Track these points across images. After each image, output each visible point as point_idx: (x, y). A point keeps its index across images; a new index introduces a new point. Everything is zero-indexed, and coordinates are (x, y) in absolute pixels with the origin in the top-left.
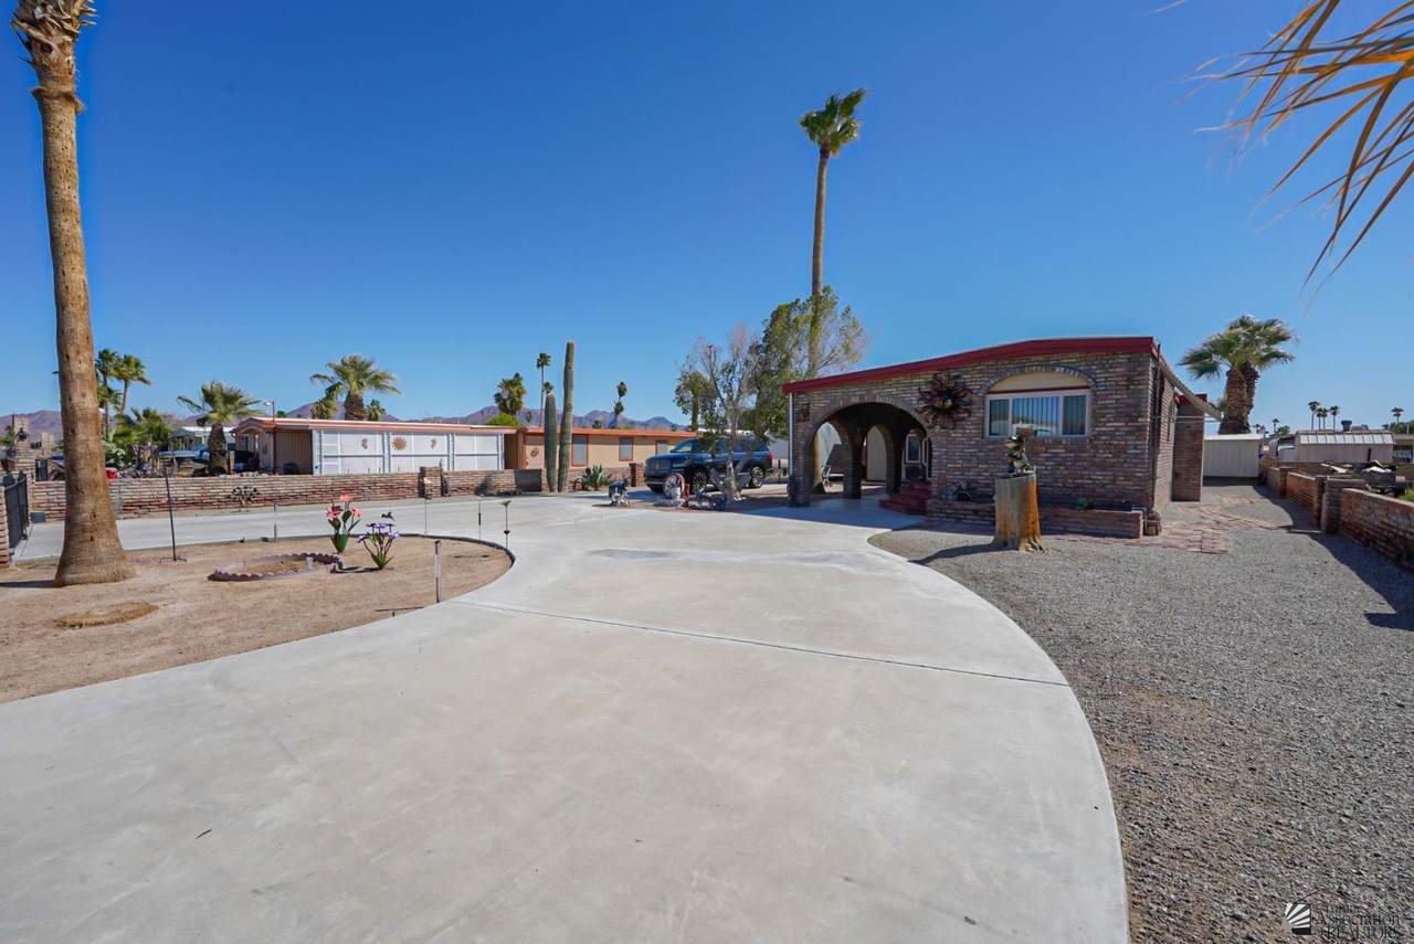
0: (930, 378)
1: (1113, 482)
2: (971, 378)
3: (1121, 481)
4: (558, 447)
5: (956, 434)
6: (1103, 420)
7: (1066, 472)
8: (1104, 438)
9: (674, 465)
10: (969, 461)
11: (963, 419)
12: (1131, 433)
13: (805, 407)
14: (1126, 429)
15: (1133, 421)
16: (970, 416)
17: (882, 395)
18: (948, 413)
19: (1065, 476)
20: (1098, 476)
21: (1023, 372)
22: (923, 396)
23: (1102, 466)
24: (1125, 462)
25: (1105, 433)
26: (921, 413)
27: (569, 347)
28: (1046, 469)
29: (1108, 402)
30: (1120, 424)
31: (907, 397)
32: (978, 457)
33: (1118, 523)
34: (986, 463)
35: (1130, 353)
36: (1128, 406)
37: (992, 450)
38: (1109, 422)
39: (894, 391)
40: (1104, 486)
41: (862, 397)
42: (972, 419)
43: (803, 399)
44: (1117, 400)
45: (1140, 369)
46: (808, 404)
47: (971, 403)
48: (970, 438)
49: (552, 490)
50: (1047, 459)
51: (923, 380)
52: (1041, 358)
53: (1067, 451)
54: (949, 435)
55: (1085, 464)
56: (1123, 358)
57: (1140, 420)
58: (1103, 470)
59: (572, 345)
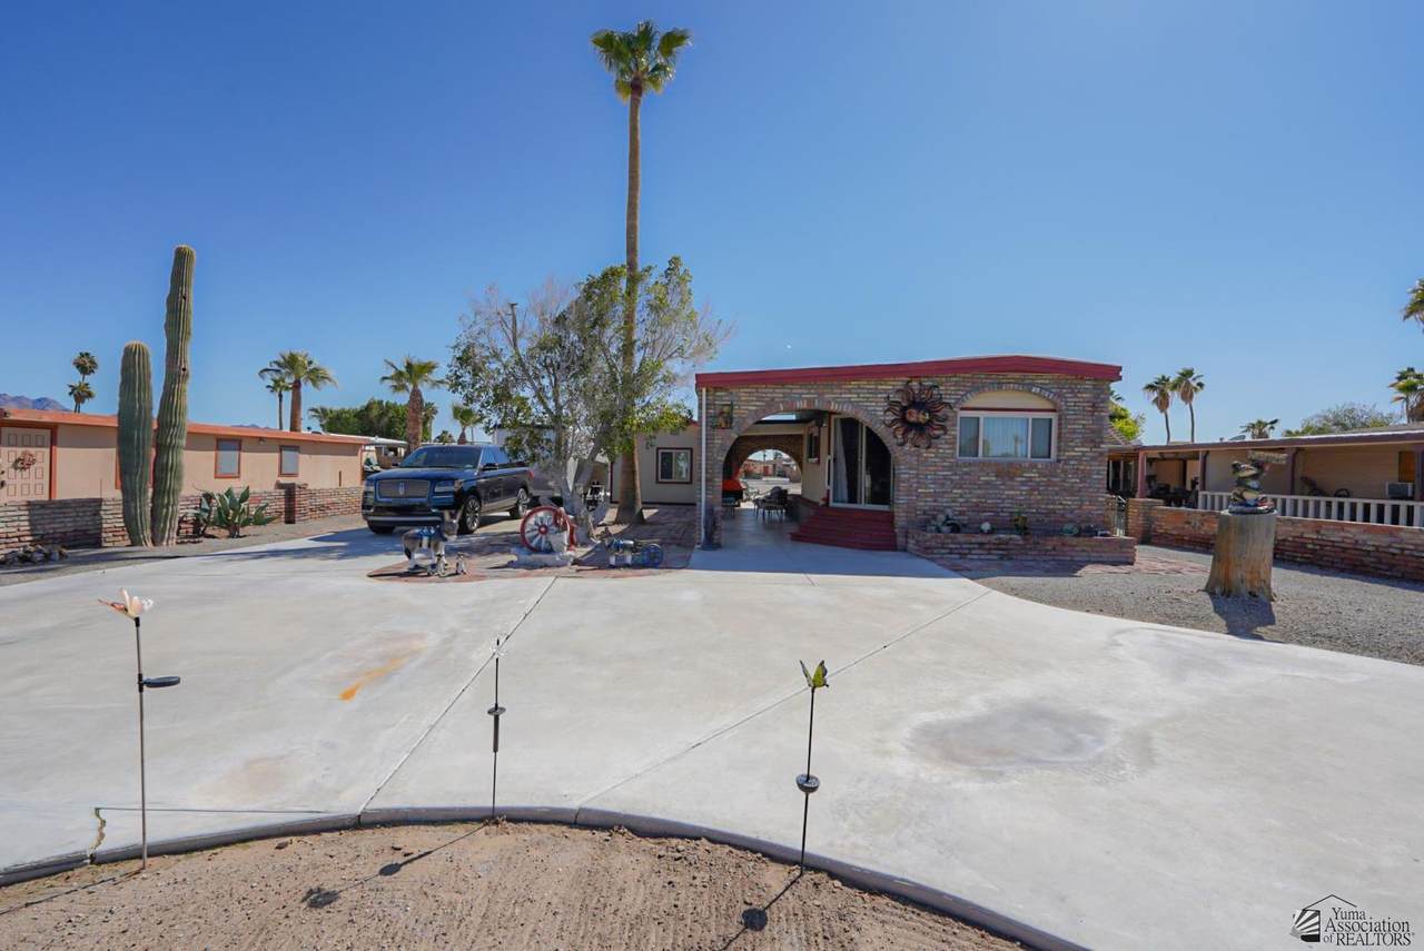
0: (899, 383)
1: (1080, 507)
2: (947, 390)
3: (1087, 506)
4: (153, 452)
5: (929, 455)
6: (1071, 444)
7: (1039, 497)
8: (1072, 462)
9: (437, 489)
10: (943, 485)
11: (938, 437)
12: (1093, 459)
13: (726, 409)
14: (1091, 454)
15: (1095, 447)
16: (945, 434)
17: (842, 401)
18: (919, 428)
19: (1038, 502)
20: (1068, 501)
21: (1000, 388)
22: (891, 406)
23: (1071, 491)
24: (1090, 487)
25: (1073, 458)
26: (890, 426)
27: (181, 258)
28: (1021, 495)
29: (1076, 426)
30: (1086, 449)
31: (872, 408)
32: (952, 480)
33: (1118, 549)
34: (961, 488)
35: (1095, 380)
36: (1093, 432)
37: (967, 473)
38: (1077, 447)
39: (854, 397)
40: (1072, 512)
41: (810, 401)
42: (947, 437)
43: (723, 398)
44: (1084, 425)
45: (1102, 396)
46: (731, 406)
47: (946, 419)
48: (944, 459)
49: (135, 541)
50: (1023, 484)
51: (891, 386)
52: (1017, 375)
53: (1041, 475)
54: (919, 455)
55: (1056, 489)
56: (1088, 384)
57: (1102, 446)
58: (1072, 495)
59: (190, 255)
